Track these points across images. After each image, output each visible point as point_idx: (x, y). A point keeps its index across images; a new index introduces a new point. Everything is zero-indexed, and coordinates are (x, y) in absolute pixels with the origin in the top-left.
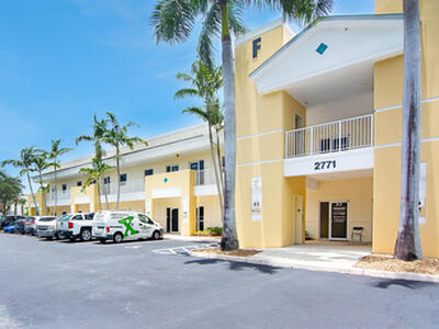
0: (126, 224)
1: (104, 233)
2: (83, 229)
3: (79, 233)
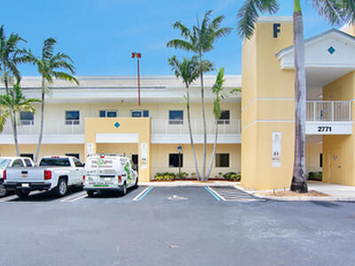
1: (114, 184)
3: (56, 185)
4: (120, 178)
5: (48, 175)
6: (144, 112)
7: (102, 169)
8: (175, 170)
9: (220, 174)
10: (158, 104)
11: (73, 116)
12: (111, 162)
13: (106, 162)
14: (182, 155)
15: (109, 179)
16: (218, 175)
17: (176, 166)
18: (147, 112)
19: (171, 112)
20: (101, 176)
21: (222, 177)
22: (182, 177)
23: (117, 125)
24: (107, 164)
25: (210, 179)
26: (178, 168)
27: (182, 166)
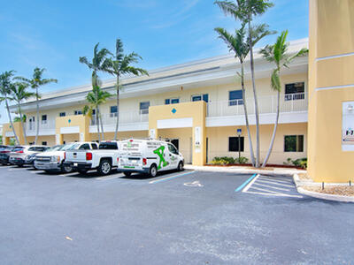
0: (159, 153)
1: (139, 166)
2: (103, 160)
3: (98, 165)
4: (144, 160)
5: (89, 156)
6: (204, 96)
7: (130, 152)
8: (235, 155)
9: (289, 159)
10: (217, 86)
11: (144, 107)
12: (137, 145)
13: (134, 145)
14: (242, 139)
15: (135, 161)
16: (286, 162)
17: (236, 150)
18: (207, 95)
19: (231, 93)
20: (130, 159)
21: (291, 164)
22: (242, 163)
23: (174, 111)
24: (135, 147)
25: (267, 166)
26: (238, 153)
27: (242, 150)
